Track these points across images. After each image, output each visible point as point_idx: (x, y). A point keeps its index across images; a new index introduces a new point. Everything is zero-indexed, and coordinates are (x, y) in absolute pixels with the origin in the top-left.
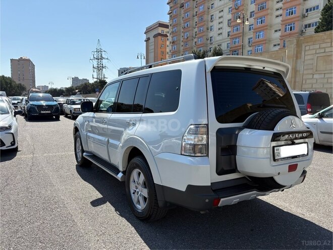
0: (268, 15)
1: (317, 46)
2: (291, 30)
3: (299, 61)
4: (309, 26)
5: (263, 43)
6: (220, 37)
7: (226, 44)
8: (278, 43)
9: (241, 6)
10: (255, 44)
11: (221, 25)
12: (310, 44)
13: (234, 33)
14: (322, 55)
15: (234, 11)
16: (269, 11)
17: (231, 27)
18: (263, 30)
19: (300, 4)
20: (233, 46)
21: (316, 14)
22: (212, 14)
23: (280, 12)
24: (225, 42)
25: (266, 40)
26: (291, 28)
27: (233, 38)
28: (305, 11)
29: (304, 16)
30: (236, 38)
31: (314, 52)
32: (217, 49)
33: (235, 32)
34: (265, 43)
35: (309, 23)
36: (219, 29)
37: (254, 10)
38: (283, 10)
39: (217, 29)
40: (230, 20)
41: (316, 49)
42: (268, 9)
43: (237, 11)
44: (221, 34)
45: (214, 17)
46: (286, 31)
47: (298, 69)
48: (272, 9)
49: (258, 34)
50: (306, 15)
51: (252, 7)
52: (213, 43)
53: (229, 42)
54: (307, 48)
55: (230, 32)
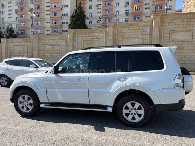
0: (42, 12)
1: (83, 36)
2: (56, 24)
3: (75, 41)
4: (65, 23)
5: (41, 28)
6: (10, 20)
7: (15, 25)
8: (50, 29)
9: (24, 3)
10: (36, 28)
11: (10, 12)
12: (79, 34)
13: (20, 19)
14: (85, 40)
15: (20, 5)
16: (42, 11)
17: (19, 14)
18: (40, 21)
19: (59, 11)
20: (20, 27)
21: (67, 18)
22: (2, 3)
23: (49, 12)
24: (14, 23)
25: (42, 27)
26: (56, 23)
27: (20, 22)
28: (62, 15)
29: (62, 18)
30: (22, 22)
31: (81, 38)
32: (10, 27)
33: (22, 19)
34: (42, 28)
35: (65, 22)
36: (9, 14)
37: (33, 7)
38: (51, 12)
39: (8, 14)
40: (17, 10)
41: (83, 37)
42: (42, 9)
43: (22, 5)
44: (11, 18)
45: (5, 5)
46: (53, 24)
47: (75, 46)
48: (44, 10)
49: (37, 22)
50: (63, 17)
51: (32, 6)
52: (5, 23)
53: (18, 24)
54: (78, 36)
55: (18, 17)
